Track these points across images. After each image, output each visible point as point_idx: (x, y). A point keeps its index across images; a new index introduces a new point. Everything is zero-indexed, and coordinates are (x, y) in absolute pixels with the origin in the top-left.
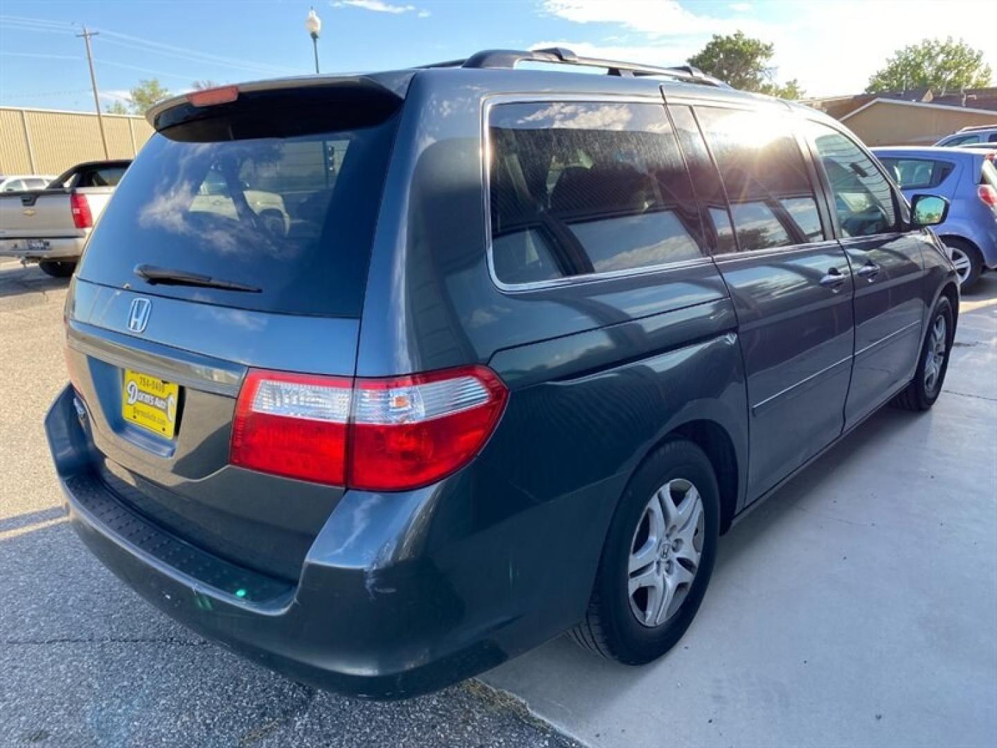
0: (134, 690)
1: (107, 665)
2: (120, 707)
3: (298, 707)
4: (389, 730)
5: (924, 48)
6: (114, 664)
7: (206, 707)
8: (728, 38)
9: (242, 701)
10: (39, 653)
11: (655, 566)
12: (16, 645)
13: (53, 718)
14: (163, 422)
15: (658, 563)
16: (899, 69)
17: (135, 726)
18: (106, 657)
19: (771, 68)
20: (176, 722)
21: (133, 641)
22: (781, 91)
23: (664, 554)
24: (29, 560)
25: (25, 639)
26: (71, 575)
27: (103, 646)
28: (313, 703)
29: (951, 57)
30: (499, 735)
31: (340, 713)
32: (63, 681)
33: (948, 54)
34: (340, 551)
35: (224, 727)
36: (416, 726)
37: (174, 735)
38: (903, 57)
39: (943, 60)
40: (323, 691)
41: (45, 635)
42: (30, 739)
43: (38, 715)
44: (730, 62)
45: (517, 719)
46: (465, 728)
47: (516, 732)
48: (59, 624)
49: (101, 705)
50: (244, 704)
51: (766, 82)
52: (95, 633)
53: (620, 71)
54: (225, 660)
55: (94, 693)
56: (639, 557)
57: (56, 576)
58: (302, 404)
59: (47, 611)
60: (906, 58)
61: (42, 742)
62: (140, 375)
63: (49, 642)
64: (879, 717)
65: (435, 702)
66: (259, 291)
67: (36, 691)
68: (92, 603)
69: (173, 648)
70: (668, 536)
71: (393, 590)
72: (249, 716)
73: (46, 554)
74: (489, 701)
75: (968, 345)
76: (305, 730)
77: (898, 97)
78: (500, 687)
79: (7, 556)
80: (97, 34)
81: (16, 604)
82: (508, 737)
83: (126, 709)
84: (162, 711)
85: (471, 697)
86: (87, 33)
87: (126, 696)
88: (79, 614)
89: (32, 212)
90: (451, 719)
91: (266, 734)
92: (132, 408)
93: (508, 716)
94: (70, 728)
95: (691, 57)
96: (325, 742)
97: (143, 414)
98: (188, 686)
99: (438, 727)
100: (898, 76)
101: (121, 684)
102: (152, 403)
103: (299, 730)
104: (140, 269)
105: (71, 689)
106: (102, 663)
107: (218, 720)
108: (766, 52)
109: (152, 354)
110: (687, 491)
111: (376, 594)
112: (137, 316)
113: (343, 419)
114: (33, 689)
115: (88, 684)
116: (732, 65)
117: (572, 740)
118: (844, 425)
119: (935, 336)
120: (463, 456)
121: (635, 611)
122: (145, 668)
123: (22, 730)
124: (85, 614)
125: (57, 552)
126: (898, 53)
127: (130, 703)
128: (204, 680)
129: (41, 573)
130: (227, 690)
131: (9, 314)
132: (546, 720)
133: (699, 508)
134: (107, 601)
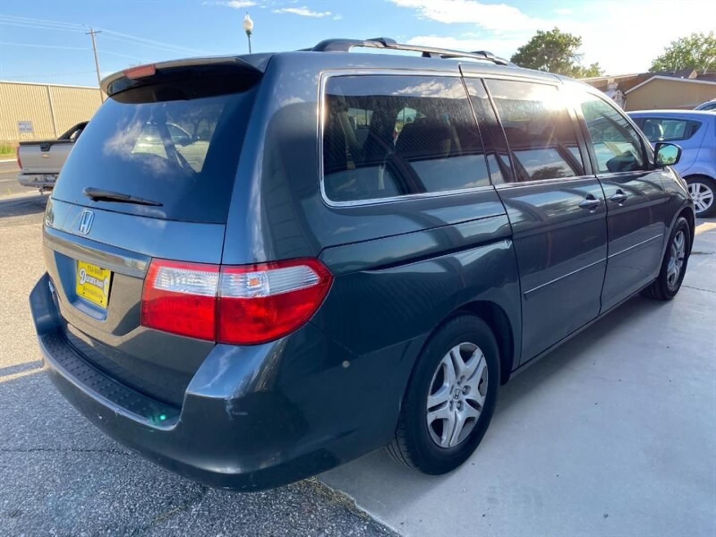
0: (84, 484)
1: (68, 467)
2: (73, 496)
3: (195, 499)
4: (256, 516)
5: (692, 39)
6: (72, 466)
7: (132, 498)
8: (548, 33)
9: (156, 494)
10: (22, 458)
11: (448, 404)
12: (7, 452)
13: (26, 502)
14: (101, 297)
15: (451, 402)
16: (674, 55)
17: (82, 509)
18: (67, 462)
19: (579, 55)
20: (109, 507)
21: (87, 451)
22: (586, 71)
23: (456, 396)
24: (23, 394)
25: (13, 448)
26: (50, 405)
27: (66, 454)
28: (206, 496)
29: (712, 46)
30: (333, 521)
31: (224, 503)
32: (36, 477)
33: (710, 44)
34: (209, 385)
35: (142, 511)
36: (276, 514)
37: (107, 515)
38: (677, 46)
39: (706, 48)
40: (213, 488)
41: (28, 446)
42: (10, 515)
43: (17, 500)
44: (549, 50)
45: (347, 510)
46: (309, 516)
47: (345, 520)
48: (38, 438)
49: (60, 494)
50: (158, 496)
51: (575, 64)
52: (62, 445)
53: (430, 54)
54: (148, 465)
55: (56, 486)
56: (434, 398)
57: (40, 406)
58: (188, 283)
59: (31, 430)
60: (679, 47)
61: (17, 518)
62: (87, 264)
63: (31, 451)
64: (606, 516)
65: (290, 498)
66: (161, 205)
67: (17, 483)
68: (62, 425)
69: (114, 456)
70: (459, 383)
71: (245, 414)
72: (160, 504)
73: (35, 391)
74: (328, 498)
75: (707, 254)
76: (198, 515)
77: (671, 75)
78: (337, 489)
79: (9, 392)
80: (100, 32)
81: (11, 424)
82: (339, 523)
83: (77, 498)
84: (101, 499)
85: (316, 495)
86: (93, 31)
87: (78, 489)
88: (52, 432)
89: (48, 156)
90: (300, 510)
91: (171, 516)
92: (82, 287)
93: (341, 509)
94: (37, 509)
95: (521, 46)
96: (211, 523)
97: (89, 291)
98: (121, 482)
99: (291, 515)
100: (673, 60)
101: (75, 480)
102: (94, 284)
103: (194, 514)
104: (86, 190)
105: (41, 483)
106: (64, 465)
107: (139, 506)
108: (576, 43)
109: (94, 249)
110: (473, 352)
111: (234, 416)
112: (84, 223)
113: (213, 294)
114: (15, 482)
115: (53, 479)
116: (551, 52)
117: (384, 527)
118: (600, 309)
119: (676, 246)
120: (298, 321)
121: (432, 436)
122: (93, 469)
123: (4, 509)
124: (56, 432)
125: (42, 389)
126: (673, 43)
127: (80, 493)
128: (132, 479)
129: (30, 404)
130: (147, 486)
131: (29, 227)
132: (367, 512)
133: (484, 364)
134: (72, 424)
